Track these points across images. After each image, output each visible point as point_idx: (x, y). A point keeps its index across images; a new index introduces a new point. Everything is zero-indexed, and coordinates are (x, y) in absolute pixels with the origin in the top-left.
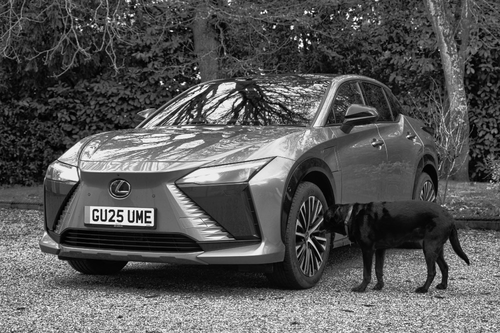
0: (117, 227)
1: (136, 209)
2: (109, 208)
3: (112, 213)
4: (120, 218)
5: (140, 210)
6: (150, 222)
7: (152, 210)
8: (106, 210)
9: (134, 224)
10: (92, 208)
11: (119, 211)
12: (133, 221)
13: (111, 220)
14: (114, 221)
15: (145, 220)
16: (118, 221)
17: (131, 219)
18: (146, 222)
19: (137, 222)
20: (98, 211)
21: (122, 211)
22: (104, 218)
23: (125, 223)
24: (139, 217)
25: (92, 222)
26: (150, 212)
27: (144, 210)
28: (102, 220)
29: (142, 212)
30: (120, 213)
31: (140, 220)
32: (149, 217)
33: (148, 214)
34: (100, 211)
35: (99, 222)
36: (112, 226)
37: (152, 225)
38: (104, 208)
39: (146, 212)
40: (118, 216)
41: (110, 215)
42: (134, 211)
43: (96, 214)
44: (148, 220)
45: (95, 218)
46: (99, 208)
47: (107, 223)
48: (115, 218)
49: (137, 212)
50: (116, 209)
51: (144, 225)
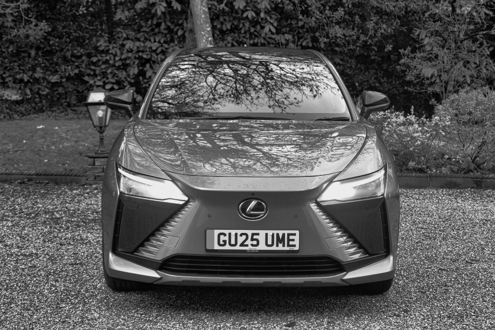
0: (251, 252)
1: (275, 232)
2: (239, 232)
3: (244, 237)
4: (255, 243)
5: (281, 233)
6: (294, 246)
7: (297, 232)
8: (236, 234)
9: (274, 248)
10: (217, 232)
11: (253, 234)
12: (272, 245)
13: (242, 245)
14: (247, 245)
15: (288, 243)
16: (252, 245)
17: (270, 242)
18: (289, 245)
19: (277, 246)
20: (225, 235)
21: (258, 234)
22: (233, 242)
23: (262, 247)
24: (280, 240)
25: (217, 247)
26: (295, 234)
27: (286, 232)
28: (230, 245)
29: (284, 235)
30: (255, 237)
31: (281, 243)
32: (293, 240)
33: (291, 237)
34: (228, 235)
35: (227, 247)
36: (245, 251)
37: (297, 248)
38: (233, 232)
39: (289, 235)
40: (252, 239)
41: (241, 239)
42: (273, 234)
43: (222, 238)
44: (291, 243)
45: (222, 243)
46: (227, 232)
47: (238, 248)
48: (249, 242)
49: (278, 235)
50: (249, 232)
51: (286, 248)
